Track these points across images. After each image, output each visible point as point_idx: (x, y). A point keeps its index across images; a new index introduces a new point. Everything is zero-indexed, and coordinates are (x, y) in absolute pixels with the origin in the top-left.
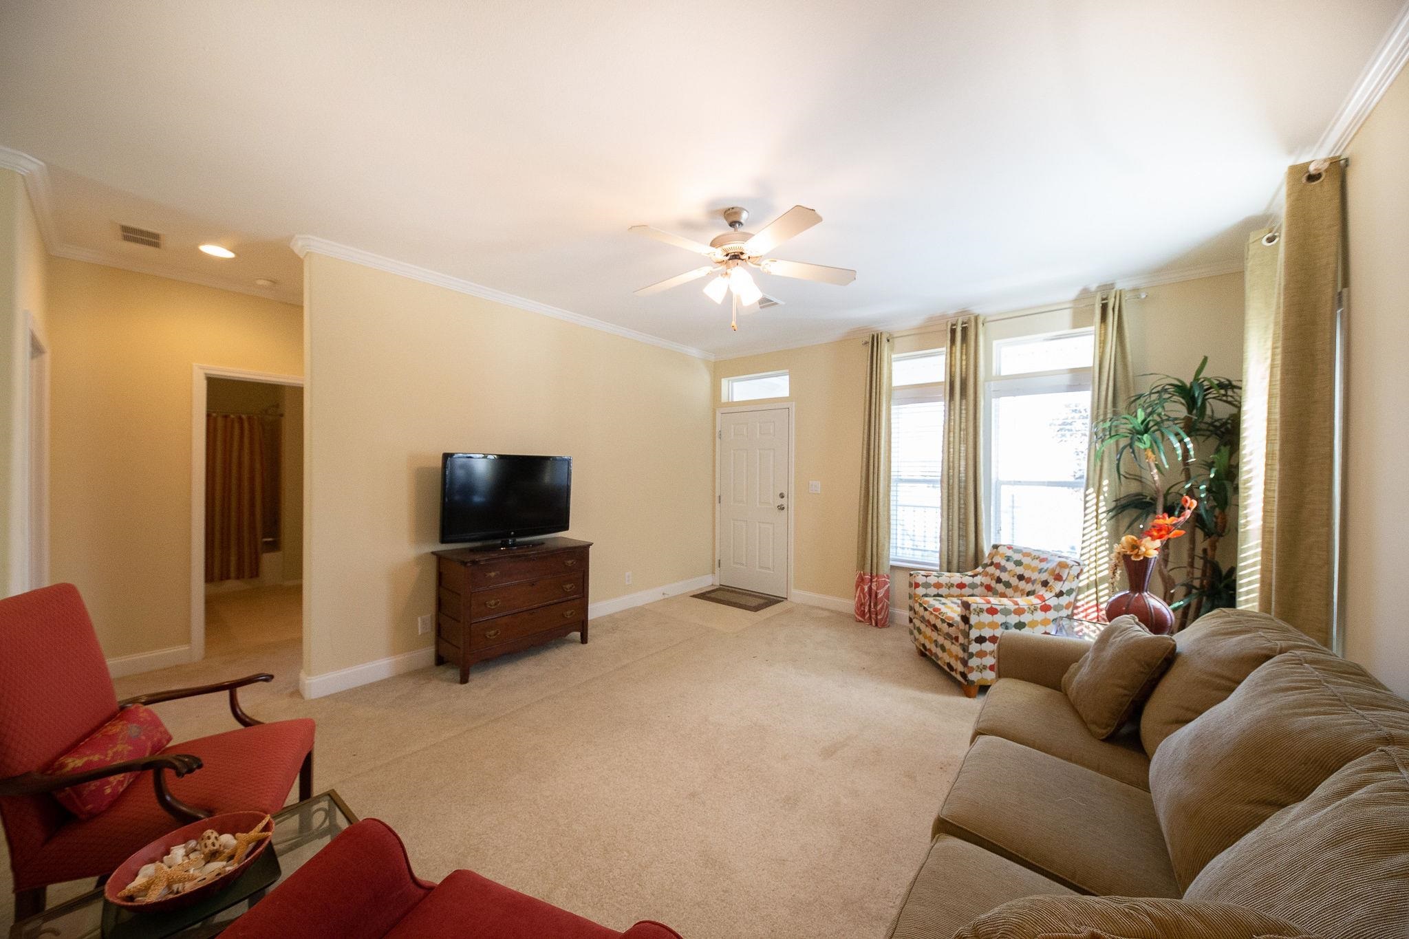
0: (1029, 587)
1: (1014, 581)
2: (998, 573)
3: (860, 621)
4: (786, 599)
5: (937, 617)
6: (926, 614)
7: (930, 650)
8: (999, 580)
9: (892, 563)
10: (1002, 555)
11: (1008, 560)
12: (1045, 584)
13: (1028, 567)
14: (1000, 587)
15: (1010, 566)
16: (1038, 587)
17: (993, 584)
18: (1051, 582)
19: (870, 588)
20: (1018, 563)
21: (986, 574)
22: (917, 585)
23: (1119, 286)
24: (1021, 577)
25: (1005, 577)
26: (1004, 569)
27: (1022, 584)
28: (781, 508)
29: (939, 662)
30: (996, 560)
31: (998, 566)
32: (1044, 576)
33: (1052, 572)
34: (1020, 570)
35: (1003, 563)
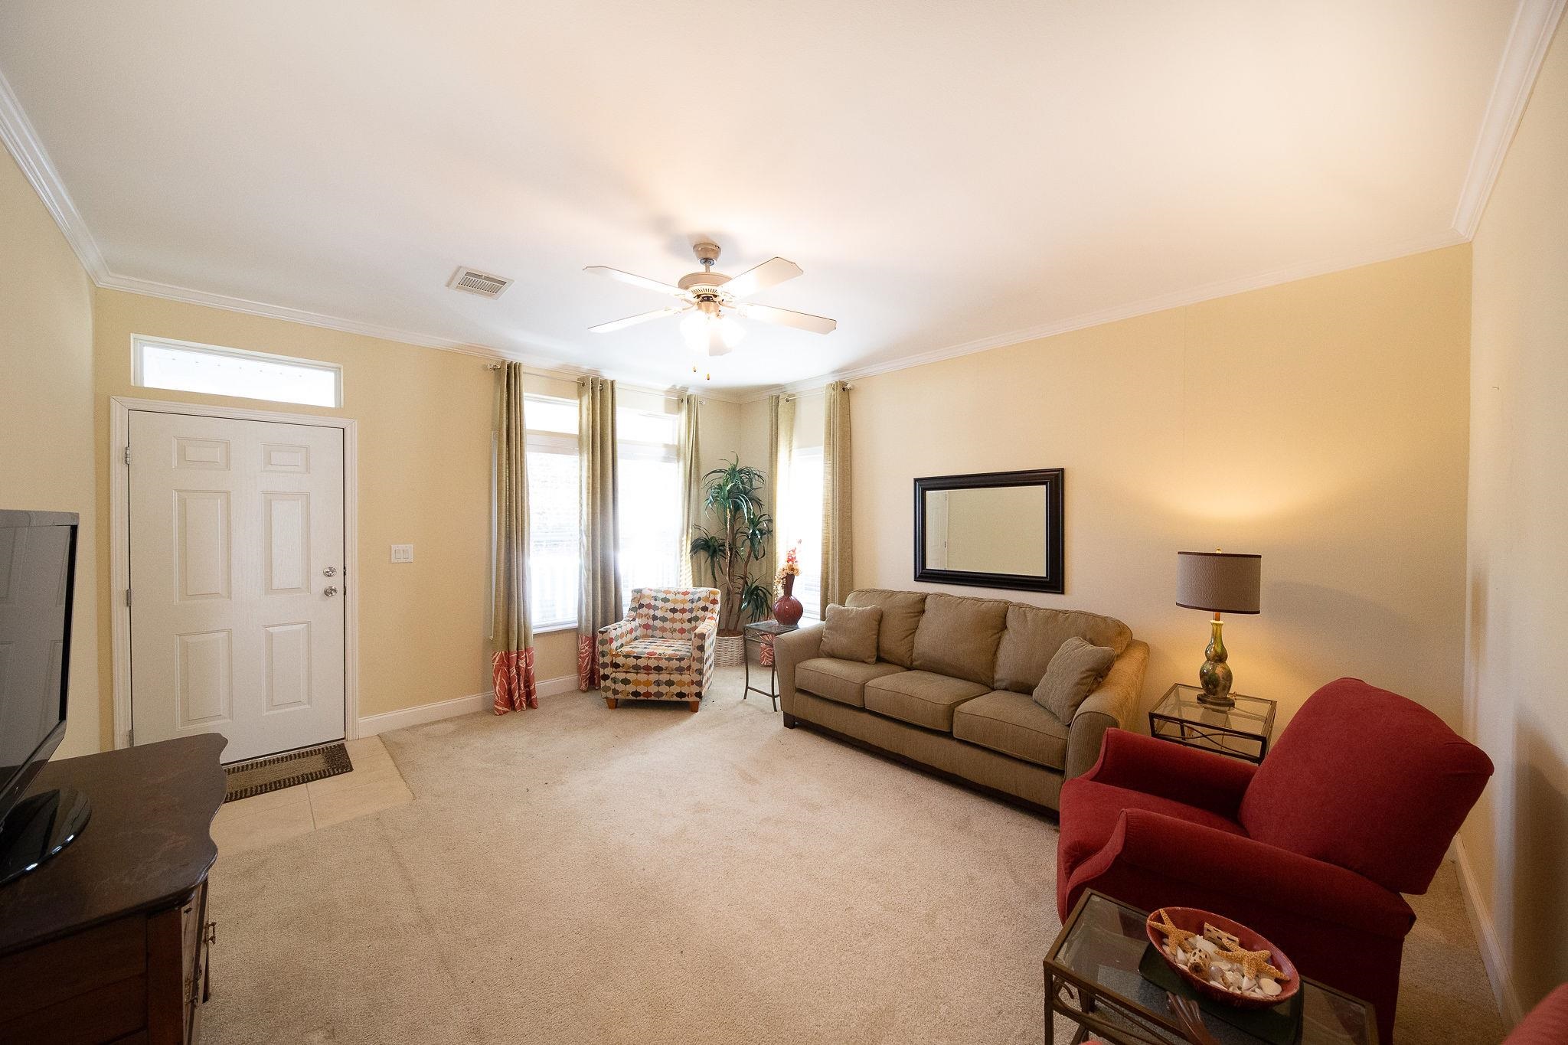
0: (687, 615)
1: (669, 615)
2: (651, 612)
3: (505, 712)
4: (344, 739)
5: (659, 659)
6: (642, 663)
7: (648, 694)
8: (655, 618)
9: (535, 631)
10: (648, 597)
11: (656, 600)
12: (705, 609)
13: (675, 601)
14: (658, 623)
15: (659, 604)
16: (700, 614)
17: (651, 622)
18: (711, 606)
19: (518, 668)
20: (665, 600)
21: (641, 616)
22: (611, 640)
23: (690, 392)
24: (674, 611)
25: (659, 613)
26: (655, 608)
27: (678, 616)
28: (329, 592)
29: (664, 698)
30: (645, 601)
31: (649, 606)
32: (701, 604)
33: (706, 599)
34: (670, 605)
35: (653, 603)
